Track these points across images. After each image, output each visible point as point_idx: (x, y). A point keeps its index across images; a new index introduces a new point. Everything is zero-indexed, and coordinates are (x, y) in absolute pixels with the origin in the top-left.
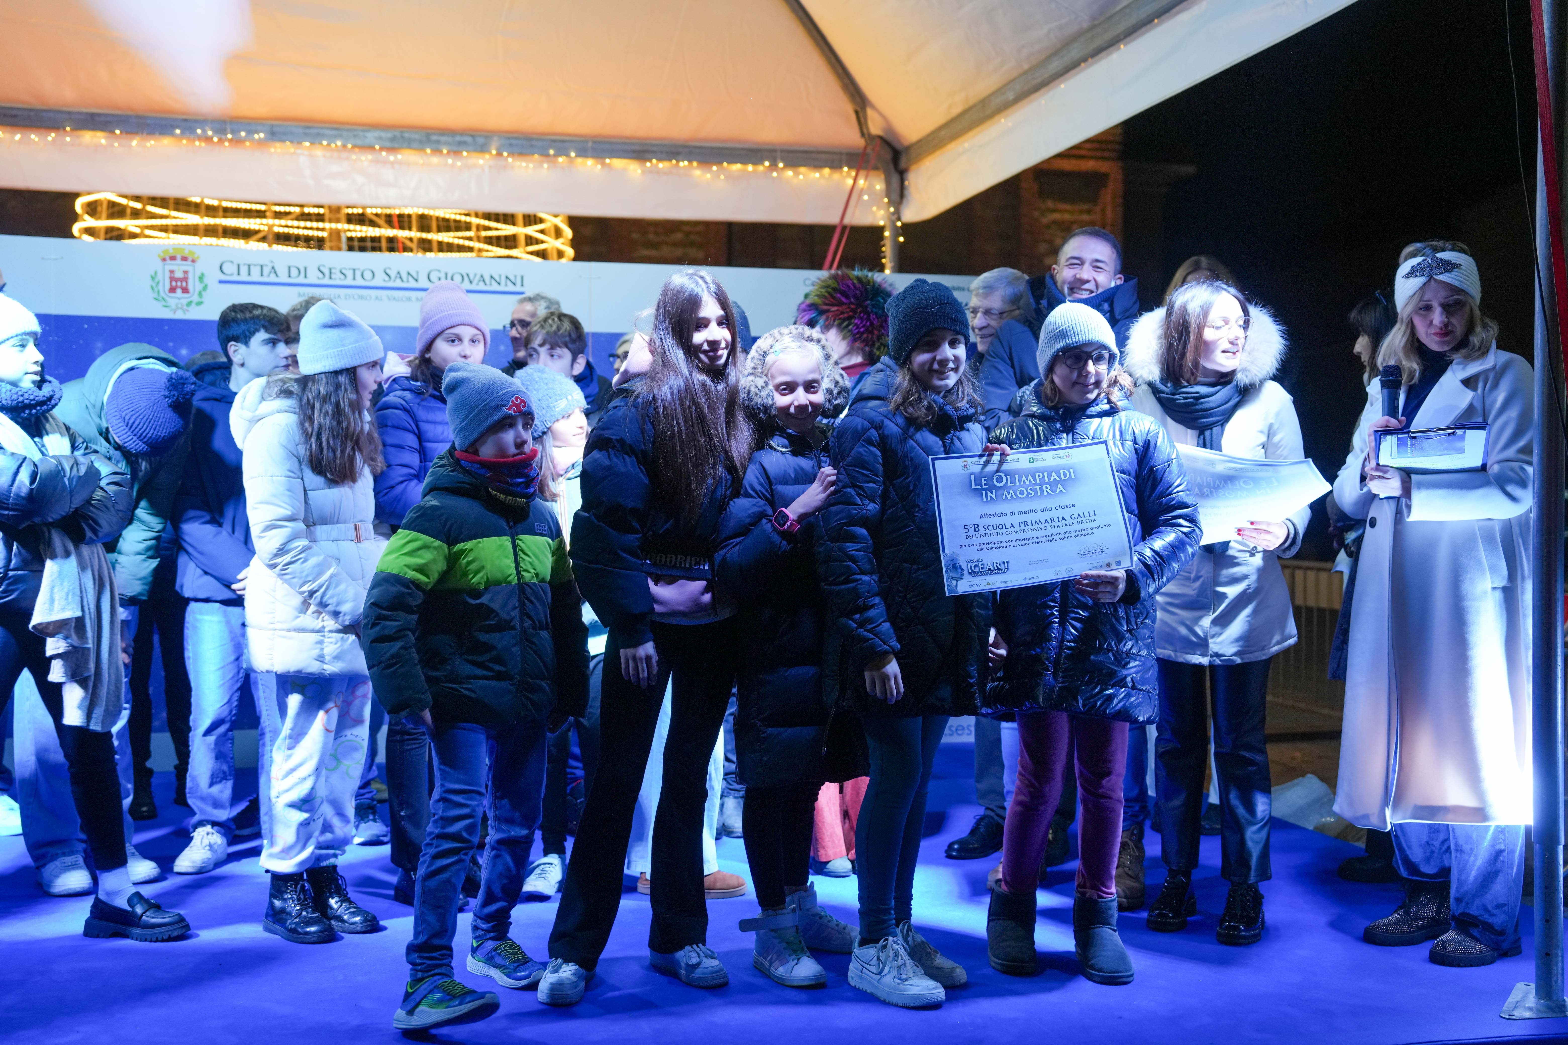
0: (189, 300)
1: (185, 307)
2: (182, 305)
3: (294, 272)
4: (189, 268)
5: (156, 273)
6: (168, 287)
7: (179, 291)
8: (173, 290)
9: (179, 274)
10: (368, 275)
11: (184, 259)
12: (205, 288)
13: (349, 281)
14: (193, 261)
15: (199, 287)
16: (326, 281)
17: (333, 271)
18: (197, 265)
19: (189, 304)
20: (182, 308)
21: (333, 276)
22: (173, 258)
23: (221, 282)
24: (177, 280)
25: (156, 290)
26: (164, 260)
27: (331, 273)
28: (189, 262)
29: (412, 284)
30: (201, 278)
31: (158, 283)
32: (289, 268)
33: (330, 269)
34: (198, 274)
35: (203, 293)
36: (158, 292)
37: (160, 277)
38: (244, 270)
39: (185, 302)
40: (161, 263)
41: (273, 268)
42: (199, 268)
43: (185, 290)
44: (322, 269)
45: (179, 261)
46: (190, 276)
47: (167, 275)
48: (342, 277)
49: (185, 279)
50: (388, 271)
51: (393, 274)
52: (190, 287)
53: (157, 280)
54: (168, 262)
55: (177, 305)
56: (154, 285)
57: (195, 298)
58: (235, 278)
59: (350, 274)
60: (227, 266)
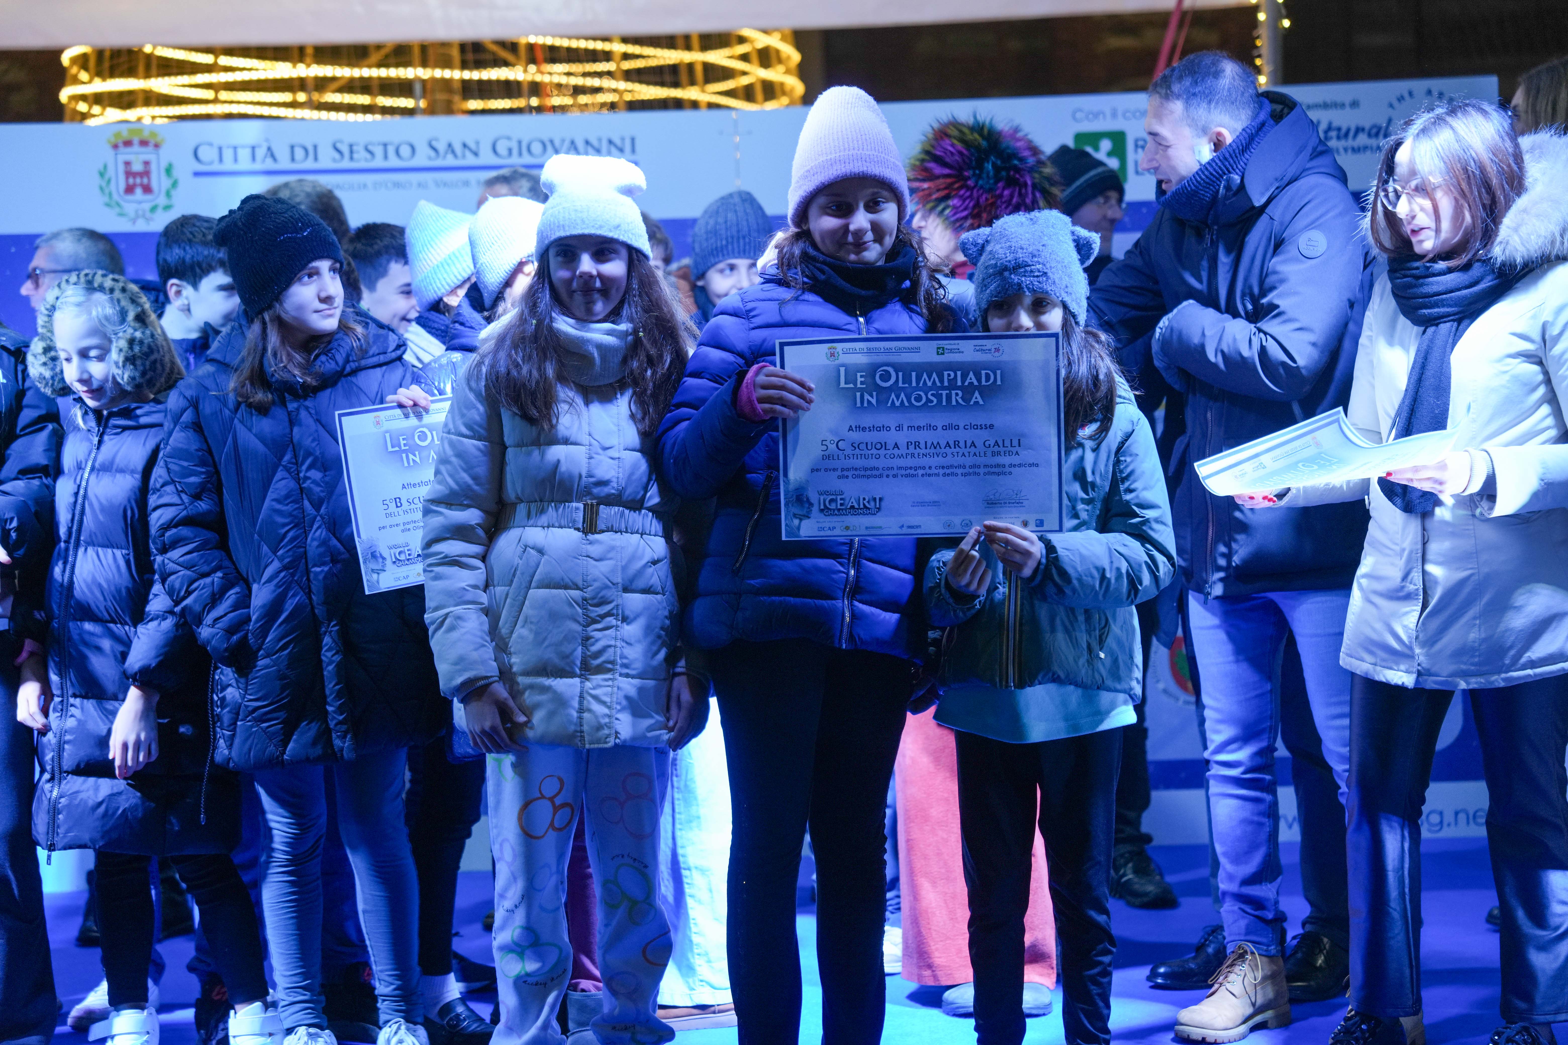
0: (153, 204)
1: (148, 214)
2: (144, 211)
3: (299, 153)
4: (151, 157)
5: (105, 167)
6: (122, 186)
7: (139, 191)
8: (130, 190)
9: (137, 167)
10: (405, 151)
11: (144, 143)
12: (175, 184)
13: (379, 162)
14: (157, 146)
15: (166, 183)
16: (346, 164)
17: (355, 148)
18: (162, 151)
19: (154, 209)
20: (144, 216)
21: (355, 156)
22: (128, 143)
23: (197, 174)
24: (135, 175)
25: (107, 191)
26: (116, 147)
27: (351, 152)
28: (150, 148)
29: (471, 160)
30: (169, 171)
31: (109, 181)
32: (292, 147)
33: (351, 146)
34: (164, 164)
35: (173, 193)
36: (110, 194)
37: (111, 172)
38: (228, 154)
39: (147, 206)
40: (112, 152)
41: (269, 149)
42: (165, 155)
43: (147, 189)
44: (339, 145)
45: (136, 148)
46: (153, 167)
47: (121, 168)
48: (368, 156)
49: (146, 173)
50: (434, 143)
51: (441, 146)
52: (154, 184)
53: (107, 177)
54: (122, 149)
55: (137, 211)
56: (104, 184)
57: (162, 200)
58: (216, 167)
59: (378, 151)
60: (206, 154)
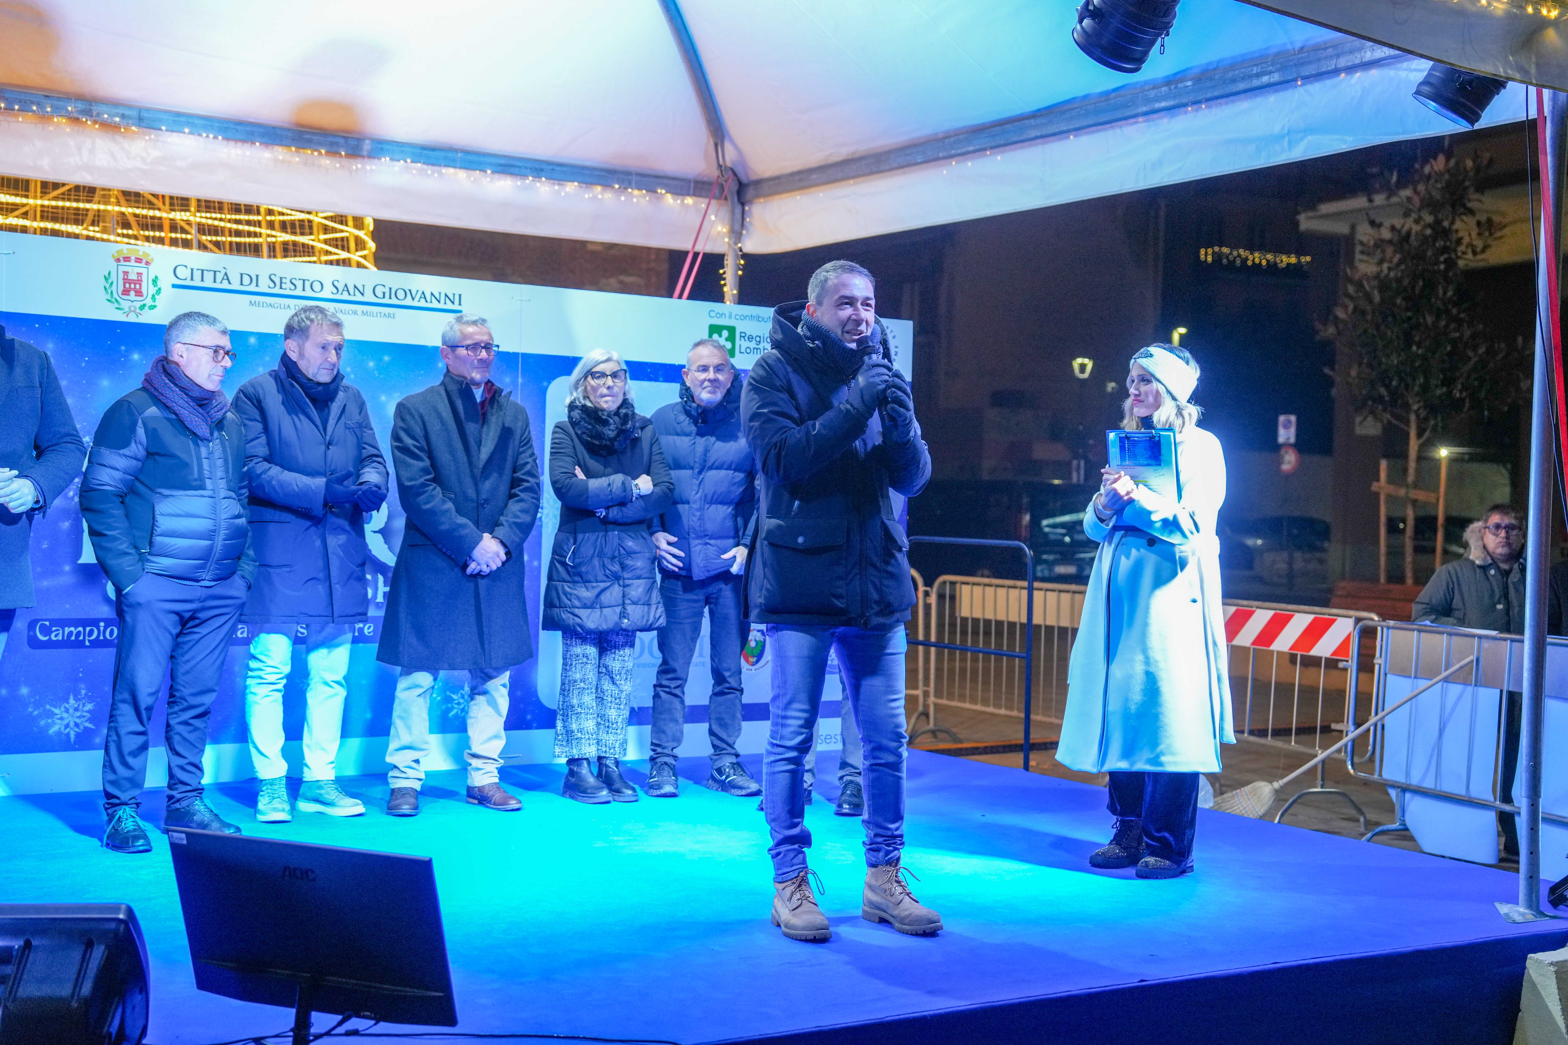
0: (142, 303)
1: (138, 310)
2: (135, 307)
3: (246, 280)
4: (143, 271)
5: (109, 273)
6: (121, 288)
7: (132, 293)
8: (126, 292)
9: (133, 276)
10: (317, 287)
11: (139, 260)
12: (159, 291)
13: (299, 292)
14: (147, 263)
15: (152, 290)
16: (277, 291)
17: (284, 280)
19: (142, 307)
20: (134, 311)
21: (284, 286)
22: (127, 259)
23: (174, 286)
24: (131, 282)
25: (109, 291)
26: (118, 260)
27: (281, 283)
28: (143, 265)
29: (358, 297)
30: (155, 281)
31: (112, 283)
32: (242, 275)
33: (281, 278)
34: (152, 277)
35: (156, 297)
36: (112, 293)
37: (113, 277)
38: (197, 274)
39: (138, 304)
41: (226, 274)
42: (154, 270)
43: (139, 293)
44: (273, 277)
45: (133, 263)
46: (144, 278)
47: (121, 276)
48: (293, 287)
49: (139, 281)
50: (336, 283)
51: (341, 287)
52: (144, 290)
53: (110, 281)
54: (122, 263)
55: (130, 307)
56: (107, 286)
57: (149, 302)
58: (188, 283)
59: (299, 284)
60: (181, 272)
